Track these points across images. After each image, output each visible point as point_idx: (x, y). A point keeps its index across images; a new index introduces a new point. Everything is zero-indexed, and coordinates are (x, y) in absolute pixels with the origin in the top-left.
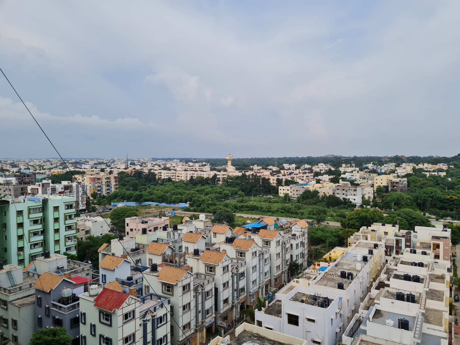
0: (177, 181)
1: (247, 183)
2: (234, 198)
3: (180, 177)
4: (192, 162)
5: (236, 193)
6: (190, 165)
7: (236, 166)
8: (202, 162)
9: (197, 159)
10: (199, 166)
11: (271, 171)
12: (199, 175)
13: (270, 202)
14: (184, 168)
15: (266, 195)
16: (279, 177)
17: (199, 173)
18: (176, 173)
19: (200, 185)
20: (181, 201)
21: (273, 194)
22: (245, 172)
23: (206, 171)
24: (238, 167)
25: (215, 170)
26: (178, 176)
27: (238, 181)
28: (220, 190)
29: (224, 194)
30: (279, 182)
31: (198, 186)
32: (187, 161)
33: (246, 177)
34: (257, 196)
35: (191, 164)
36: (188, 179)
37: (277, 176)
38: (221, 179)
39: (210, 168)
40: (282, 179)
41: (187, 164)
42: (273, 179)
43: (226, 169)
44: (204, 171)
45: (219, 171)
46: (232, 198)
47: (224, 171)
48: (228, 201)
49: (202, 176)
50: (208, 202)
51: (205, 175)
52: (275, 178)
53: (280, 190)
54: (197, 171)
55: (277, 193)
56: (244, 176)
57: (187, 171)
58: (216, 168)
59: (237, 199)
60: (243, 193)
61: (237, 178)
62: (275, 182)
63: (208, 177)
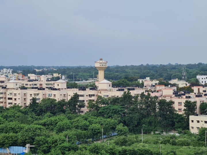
0: (7, 107)
1: (133, 110)
2: (110, 137)
3: (13, 99)
4: (34, 72)
5: (113, 129)
6: (31, 78)
7: (112, 80)
8: (52, 72)
9: (43, 67)
10: (48, 80)
11: (175, 88)
12: (47, 97)
13: (174, 144)
14: (21, 83)
15: (166, 132)
16: (189, 100)
17: (47, 92)
18: (5, 93)
19: (49, 114)
20: (15, 144)
21: (180, 130)
22: (129, 89)
23: (59, 89)
24: (116, 81)
25: (76, 88)
26: (9, 99)
27: (117, 107)
28: (85, 122)
29: (92, 130)
30: (190, 108)
31: (46, 115)
32: (25, 71)
33: (131, 99)
34: (150, 133)
35: (32, 76)
36: (28, 104)
37: (187, 97)
38: (86, 103)
39: (67, 83)
40: (195, 102)
41: (26, 77)
42: (179, 103)
43: (94, 84)
44: (56, 89)
45: (83, 88)
46: (106, 138)
47: (91, 89)
48: (99, 142)
49: (52, 97)
50: (62, 145)
51: (58, 96)
52: (183, 100)
53: (192, 121)
54: (44, 89)
55: (187, 127)
56: (127, 97)
57: (26, 88)
58: (77, 84)
59: (114, 138)
60: (126, 127)
61: (115, 100)
62: (183, 107)
63: (63, 100)
